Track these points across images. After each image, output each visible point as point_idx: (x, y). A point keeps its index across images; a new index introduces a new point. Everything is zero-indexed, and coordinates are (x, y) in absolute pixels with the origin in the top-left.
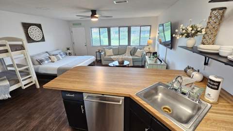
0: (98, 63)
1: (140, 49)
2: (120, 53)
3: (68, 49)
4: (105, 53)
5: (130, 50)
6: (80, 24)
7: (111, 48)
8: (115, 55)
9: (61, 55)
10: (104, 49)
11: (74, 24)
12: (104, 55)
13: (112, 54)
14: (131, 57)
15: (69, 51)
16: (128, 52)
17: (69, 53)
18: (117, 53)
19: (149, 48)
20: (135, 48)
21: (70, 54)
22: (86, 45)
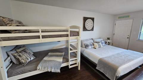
3: (108, 39)
9: (102, 43)
11: (119, 18)
15: (109, 41)
22: (128, 38)
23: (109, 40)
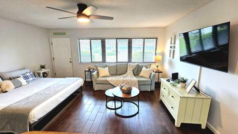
0: (88, 87)
1: (147, 67)
2: (118, 73)
3: (43, 67)
4: (98, 73)
5: (132, 69)
6: (64, 34)
7: (106, 66)
8: (112, 75)
10: (96, 67)
11: (55, 34)
12: (96, 76)
13: (108, 74)
14: (135, 79)
16: (130, 71)
17: (44, 73)
18: (115, 73)
19: (157, 66)
20: (138, 66)
21: (45, 75)
22: (71, 62)
23: (43, 69)
